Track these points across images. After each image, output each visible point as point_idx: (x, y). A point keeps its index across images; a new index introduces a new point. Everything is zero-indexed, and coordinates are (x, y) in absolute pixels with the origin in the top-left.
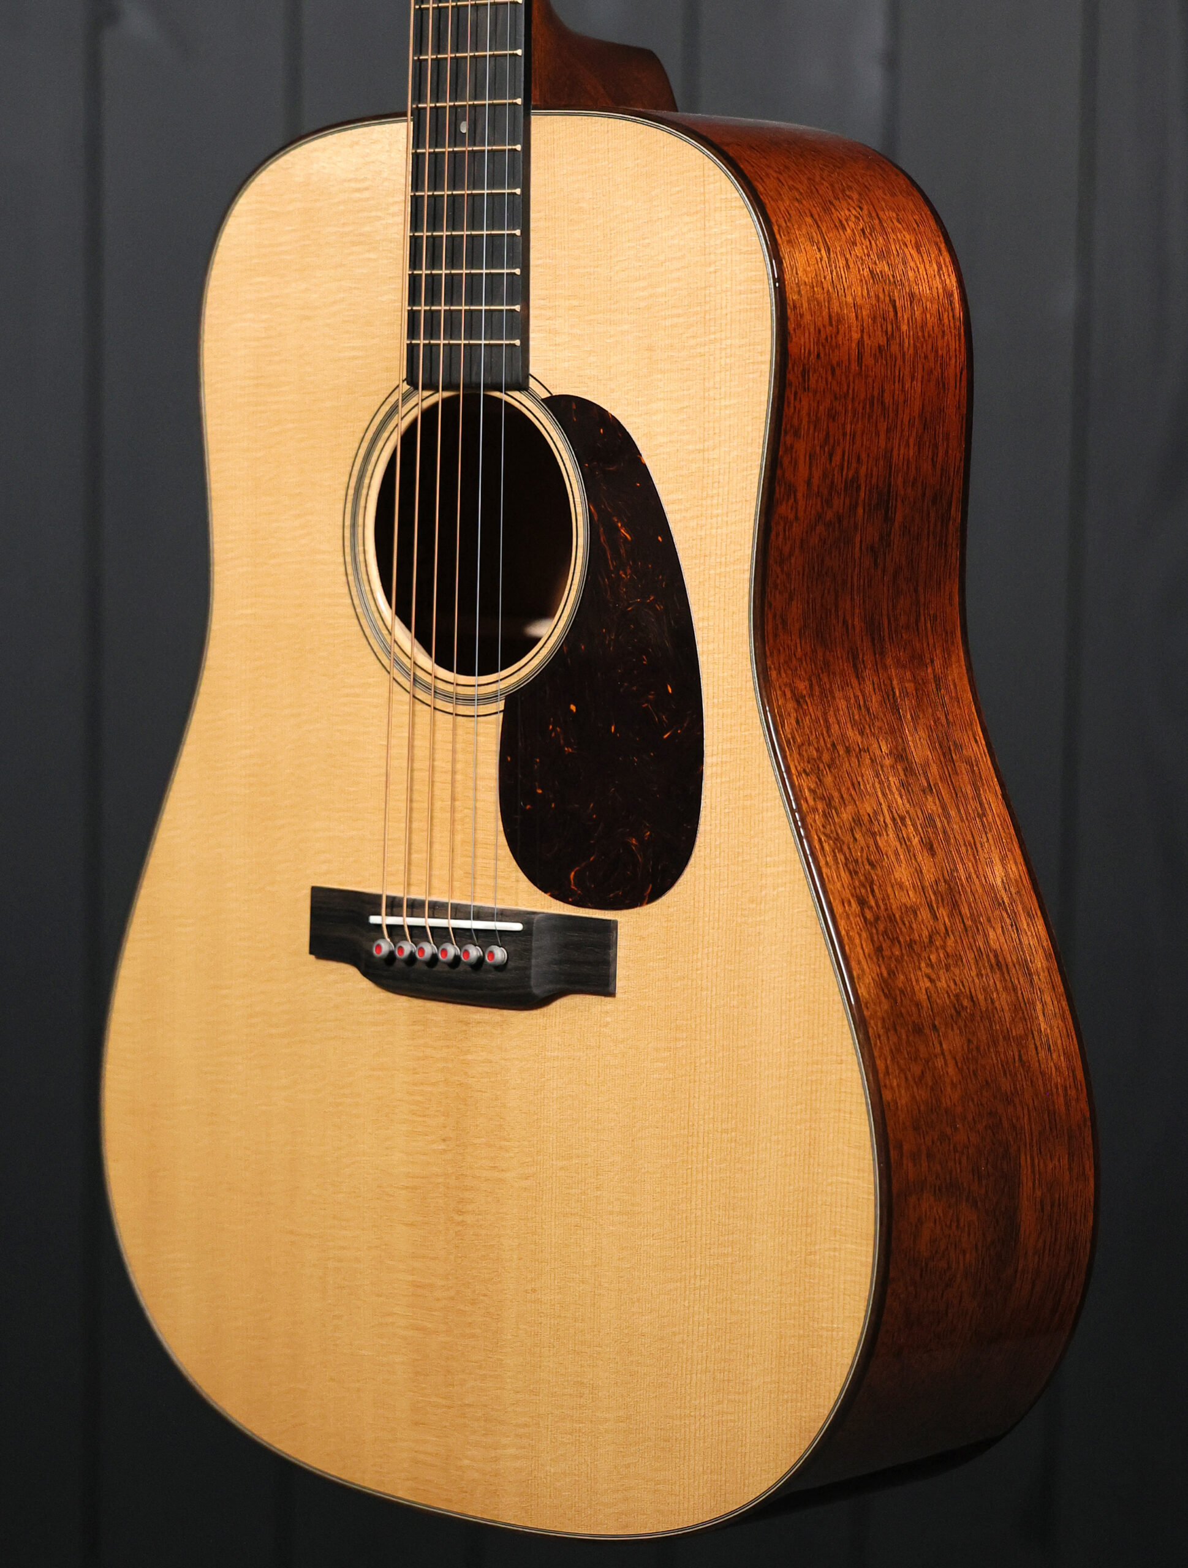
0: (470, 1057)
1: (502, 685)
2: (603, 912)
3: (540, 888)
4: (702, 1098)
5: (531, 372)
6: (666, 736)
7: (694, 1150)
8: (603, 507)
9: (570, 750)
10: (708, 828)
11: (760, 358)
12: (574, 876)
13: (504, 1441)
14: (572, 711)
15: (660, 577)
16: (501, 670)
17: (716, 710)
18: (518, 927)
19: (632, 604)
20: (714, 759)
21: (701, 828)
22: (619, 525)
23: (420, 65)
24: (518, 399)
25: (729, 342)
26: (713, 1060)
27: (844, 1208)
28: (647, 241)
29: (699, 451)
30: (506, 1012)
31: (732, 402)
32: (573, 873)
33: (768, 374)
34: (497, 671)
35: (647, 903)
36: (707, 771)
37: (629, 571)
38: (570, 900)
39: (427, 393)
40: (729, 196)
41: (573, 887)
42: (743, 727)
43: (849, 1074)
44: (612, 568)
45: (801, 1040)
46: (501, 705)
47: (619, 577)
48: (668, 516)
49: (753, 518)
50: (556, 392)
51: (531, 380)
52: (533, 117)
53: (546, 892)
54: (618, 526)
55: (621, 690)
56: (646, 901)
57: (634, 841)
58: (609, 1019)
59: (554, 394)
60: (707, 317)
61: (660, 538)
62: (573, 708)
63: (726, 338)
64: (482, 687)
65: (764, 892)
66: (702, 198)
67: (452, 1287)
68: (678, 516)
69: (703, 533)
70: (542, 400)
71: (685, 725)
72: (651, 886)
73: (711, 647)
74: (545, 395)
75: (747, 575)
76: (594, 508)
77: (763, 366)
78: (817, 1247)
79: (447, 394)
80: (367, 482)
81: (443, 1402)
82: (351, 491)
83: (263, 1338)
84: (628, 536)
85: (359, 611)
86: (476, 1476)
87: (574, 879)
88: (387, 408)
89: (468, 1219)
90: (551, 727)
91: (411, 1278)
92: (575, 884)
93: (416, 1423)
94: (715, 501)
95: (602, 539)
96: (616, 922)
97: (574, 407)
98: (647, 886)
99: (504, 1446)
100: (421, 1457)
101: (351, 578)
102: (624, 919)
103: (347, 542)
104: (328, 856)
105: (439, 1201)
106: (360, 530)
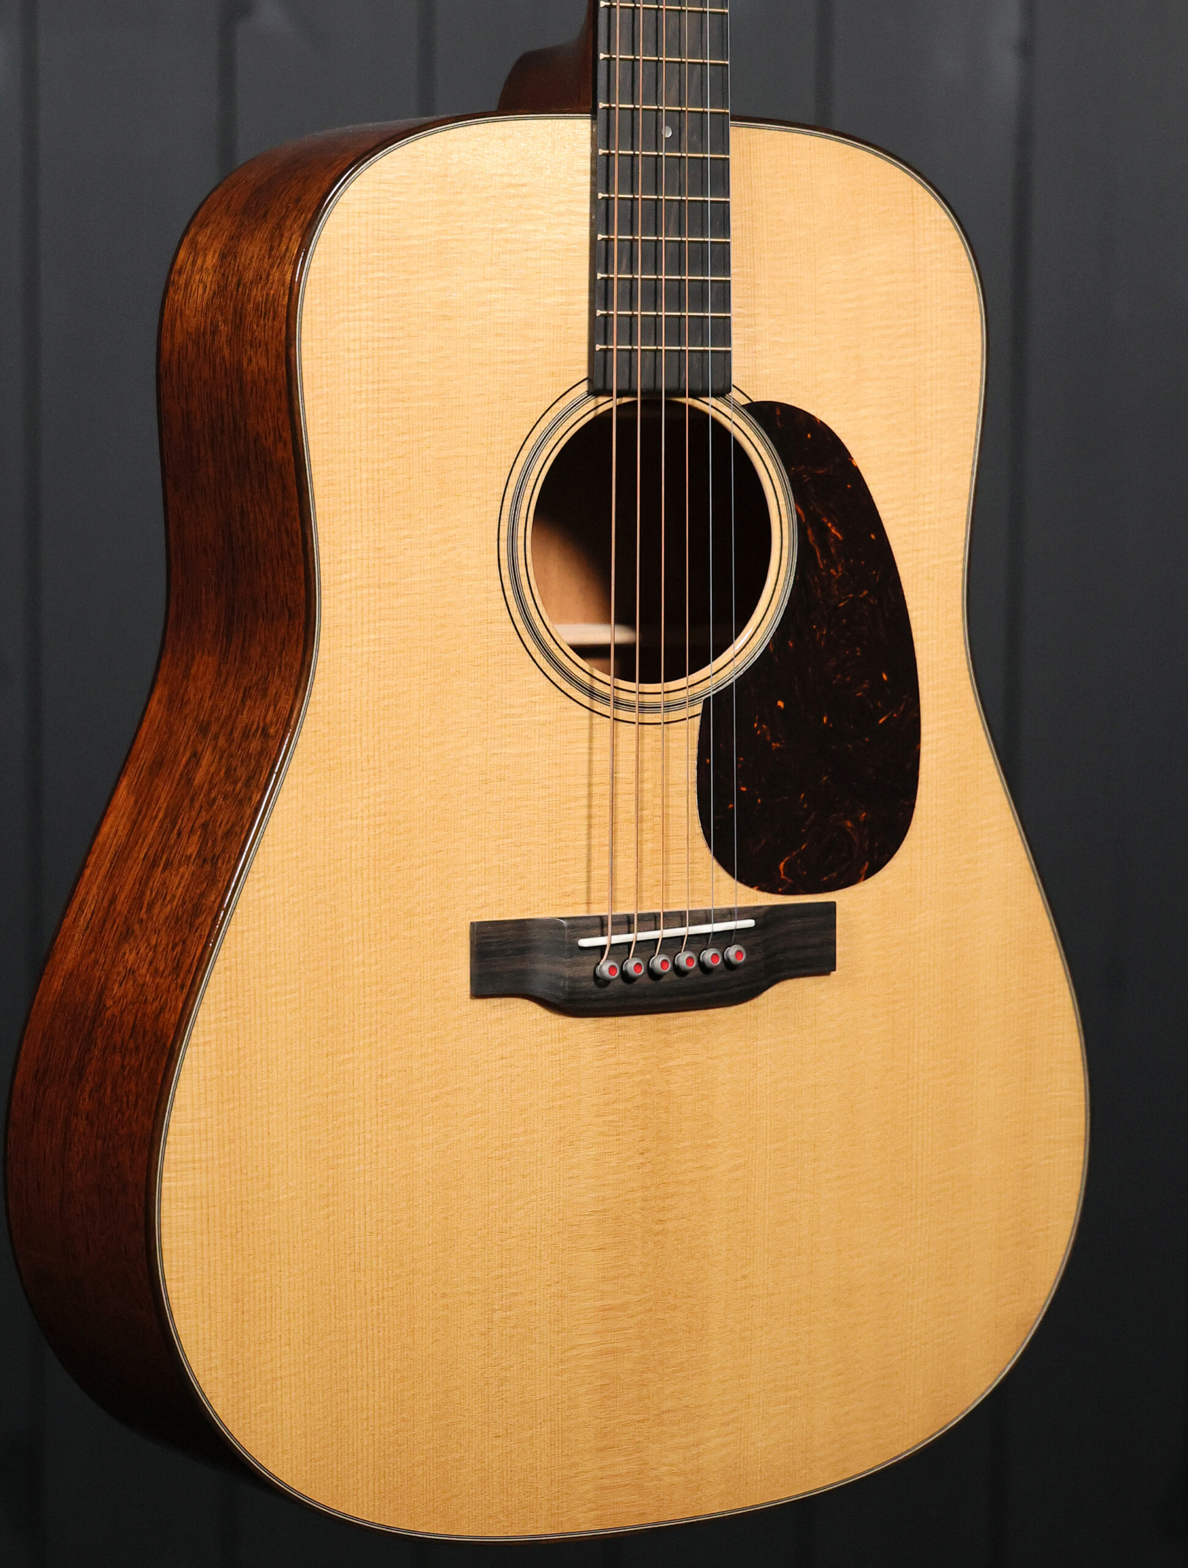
0: (671, 1063)
1: (695, 689)
2: (822, 895)
3: (747, 883)
4: (921, 1051)
5: (730, 379)
6: (881, 721)
7: (914, 1101)
8: (811, 508)
9: (778, 745)
10: (924, 803)
12: (785, 865)
13: (709, 1434)
14: (780, 707)
15: (874, 572)
16: (690, 674)
17: (931, 692)
18: (750, 923)
19: (844, 600)
20: (930, 737)
21: (918, 801)
22: (830, 525)
24: (710, 406)
25: (939, 352)
27: (1057, 1120)
28: (853, 256)
29: (911, 453)
30: (711, 1012)
32: (782, 864)
33: (979, 383)
34: (685, 676)
35: (866, 878)
36: (925, 748)
37: (840, 568)
38: (780, 890)
39: (599, 400)
40: (937, 218)
41: (783, 877)
42: (958, 705)
44: (822, 566)
45: (1016, 979)
46: (698, 709)
47: (830, 576)
48: (881, 514)
50: (756, 398)
51: (729, 387)
52: (731, 129)
53: (752, 887)
54: (828, 527)
55: (834, 682)
56: (863, 878)
57: (849, 824)
59: (755, 401)
60: (917, 328)
61: (872, 536)
62: (781, 704)
63: (937, 349)
64: (671, 693)
65: (979, 852)
66: (911, 218)
67: (648, 1300)
68: (889, 515)
69: (916, 528)
70: (743, 406)
71: (902, 709)
72: (867, 863)
73: (925, 634)
74: (744, 401)
75: (960, 567)
76: (801, 509)
77: (973, 375)
78: (1033, 1160)
80: (528, 492)
81: (637, 1418)
82: (508, 503)
83: (403, 1420)
84: (839, 535)
85: (521, 626)
86: (675, 1479)
87: (784, 869)
88: (554, 415)
89: (670, 1226)
90: (756, 725)
91: (599, 1303)
92: (785, 874)
93: (602, 1450)
94: (927, 500)
95: (811, 540)
96: (834, 903)
97: (778, 413)
98: (864, 864)
99: (708, 1439)
100: (606, 1482)
101: (509, 593)
102: (840, 898)
103: (504, 556)
104: (483, 888)
105: (637, 1217)
106: (520, 542)
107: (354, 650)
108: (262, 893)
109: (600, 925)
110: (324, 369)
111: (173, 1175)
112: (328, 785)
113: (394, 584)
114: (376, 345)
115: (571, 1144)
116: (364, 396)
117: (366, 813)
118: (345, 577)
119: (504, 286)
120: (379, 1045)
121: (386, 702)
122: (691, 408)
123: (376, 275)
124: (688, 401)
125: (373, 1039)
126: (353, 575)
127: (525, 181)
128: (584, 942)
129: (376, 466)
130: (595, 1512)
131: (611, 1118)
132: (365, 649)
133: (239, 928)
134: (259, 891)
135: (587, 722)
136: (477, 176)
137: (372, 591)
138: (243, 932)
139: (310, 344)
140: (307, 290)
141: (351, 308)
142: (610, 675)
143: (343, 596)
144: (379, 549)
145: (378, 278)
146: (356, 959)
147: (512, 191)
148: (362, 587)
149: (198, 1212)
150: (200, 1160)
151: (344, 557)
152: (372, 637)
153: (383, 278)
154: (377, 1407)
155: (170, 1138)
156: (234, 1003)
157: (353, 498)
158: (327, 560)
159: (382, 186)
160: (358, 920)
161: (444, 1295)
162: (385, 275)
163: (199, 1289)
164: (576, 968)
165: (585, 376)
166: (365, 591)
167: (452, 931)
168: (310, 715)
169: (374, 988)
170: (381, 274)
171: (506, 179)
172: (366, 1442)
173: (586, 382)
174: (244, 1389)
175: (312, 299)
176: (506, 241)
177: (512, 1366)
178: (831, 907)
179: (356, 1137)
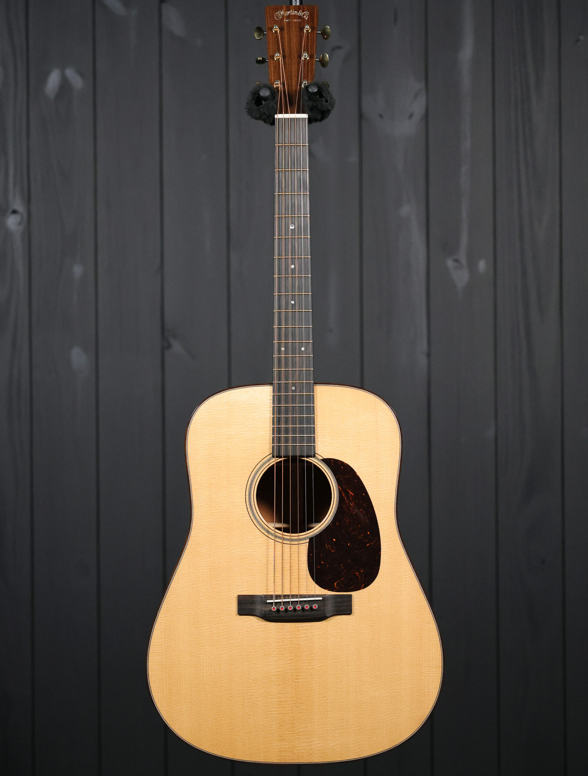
0: (300, 636)
1: (307, 535)
2: (348, 593)
3: (324, 588)
4: (383, 638)
5: (316, 452)
6: (367, 545)
7: (381, 652)
8: (343, 487)
9: (334, 551)
10: (383, 568)
11: (397, 448)
13: (314, 739)
14: (334, 541)
15: (364, 504)
16: (307, 531)
17: (384, 537)
18: (321, 598)
19: (354, 512)
20: (384, 550)
21: (380, 568)
22: (349, 491)
23: (279, 372)
24: (312, 460)
25: (385, 444)
26: (386, 627)
27: (432, 660)
28: (356, 418)
29: (376, 472)
30: (312, 623)
31: (387, 459)
32: (336, 583)
33: (399, 452)
34: (305, 531)
35: (363, 589)
36: (382, 553)
37: (353, 503)
38: (335, 590)
39: (277, 459)
40: (384, 407)
42: (393, 541)
43: (432, 626)
44: (347, 503)
45: (416, 619)
46: (308, 541)
47: (350, 505)
48: (366, 489)
49: (395, 488)
50: (325, 457)
51: (316, 455)
52: (315, 386)
53: (326, 589)
55: (352, 534)
57: (357, 573)
58: (350, 621)
60: (378, 438)
61: (364, 494)
62: (334, 540)
63: (385, 443)
64: (300, 536)
65: (402, 583)
66: (375, 408)
67: (294, 700)
68: (369, 489)
69: (378, 493)
70: (321, 460)
71: (374, 542)
73: (382, 521)
74: (322, 458)
75: (394, 503)
76: (340, 487)
77: (397, 450)
78: (423, 671)
79: (284, 459)
80: (254, 483)
81: (291, 732)
82: (248, 486)
83: (219, 726)
84: (352, 494)
85: (252, 518)
86: (304, 751)
87: (336, 585)
88: (262, 463)
89: (300, 681)
90: (326, 545)
91: (278, 700)
92: (336, 586)
93: (280, 740)
94: (382, 484)
95: (343, 495)
96: (351, 595)
97: (332, 461)
98: (363, 584)
99: (314, 741)
100: (282, 749)
101: (249, 509)
102: (354, 594)
103: (247, 499)
104: (242, 586)
105: (289, 677)
106: (252, 496)
107: (203, 523)
108: (177, 585)
109: (271, 597)
110: (194, 452)
111: (152, 656)
112: (195, 558)
113: (214, 507)
114: (209, 446)
115: (268, 656)
116: (206, 459)
117: (207, 566)
118: (200, 505)
119: (247, 430)
120: (211, 626)
121: (212, 537)
122: (306, 461)
123: (209, 428)
124: (305, 459)
125: (209, 624)
126: (203, 504)
127: (253, 402)
128: (268, 601)
129: (209, 476)
130: (278, 757)
131: (281, 650)
132: (206, 523)
133: (170, 594)
134: (176, 584)
135: (273, 543)
136: (238, 402)
137: (208, 508)
138: (171, 595)
139: (190, 446)
140: (189, 432)
141: (202, 437)
142: (282, 531)
143: (200, 510)
144: (210, 498)
145: (210, 429)
146: (204, 603)
147: (249, 405)
148: (205, 508)
149: (159, 666)
150: (159, 653)
151: (200, 500)
152: (208, 520)
153: (211, 429)
154: (211, 721)
155: (151, 646)
156: (169, 613)
157: (202, 485)
158: (195, 501)
159: (211, 406)
160: (204, 593)
161: (230, 694)
162: (212, 428)
163: (159, 686)
164: (266, 608)
165: (272, 453)
166: (206, 508)
167: (232, 597)
168: (190, 540)
169: (209, 611)
170: (210, 428)
171: (247, 402)
172: (207, 730)
173: (272, 454)
174: (172, 713)
175: (190, 435)
176: (247, 418)
177: (251, 714)
178: (351, 596)
179: (204, 650)
